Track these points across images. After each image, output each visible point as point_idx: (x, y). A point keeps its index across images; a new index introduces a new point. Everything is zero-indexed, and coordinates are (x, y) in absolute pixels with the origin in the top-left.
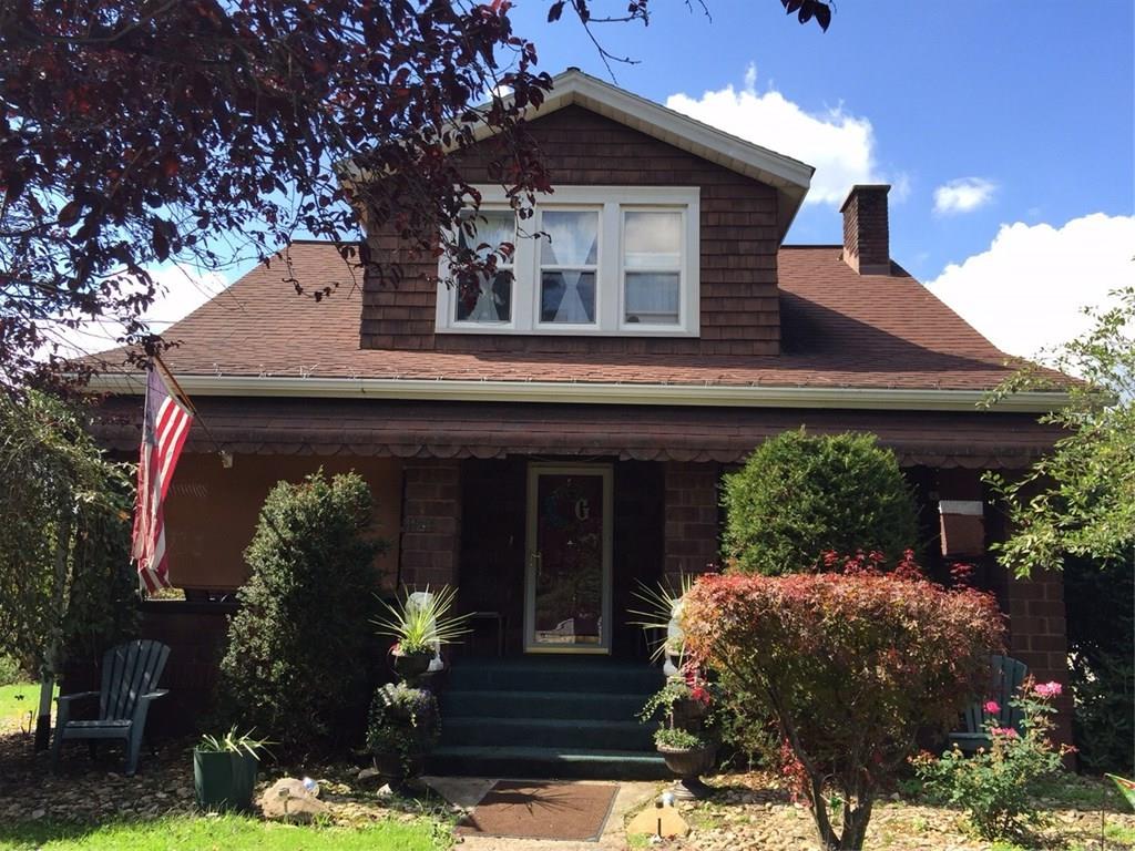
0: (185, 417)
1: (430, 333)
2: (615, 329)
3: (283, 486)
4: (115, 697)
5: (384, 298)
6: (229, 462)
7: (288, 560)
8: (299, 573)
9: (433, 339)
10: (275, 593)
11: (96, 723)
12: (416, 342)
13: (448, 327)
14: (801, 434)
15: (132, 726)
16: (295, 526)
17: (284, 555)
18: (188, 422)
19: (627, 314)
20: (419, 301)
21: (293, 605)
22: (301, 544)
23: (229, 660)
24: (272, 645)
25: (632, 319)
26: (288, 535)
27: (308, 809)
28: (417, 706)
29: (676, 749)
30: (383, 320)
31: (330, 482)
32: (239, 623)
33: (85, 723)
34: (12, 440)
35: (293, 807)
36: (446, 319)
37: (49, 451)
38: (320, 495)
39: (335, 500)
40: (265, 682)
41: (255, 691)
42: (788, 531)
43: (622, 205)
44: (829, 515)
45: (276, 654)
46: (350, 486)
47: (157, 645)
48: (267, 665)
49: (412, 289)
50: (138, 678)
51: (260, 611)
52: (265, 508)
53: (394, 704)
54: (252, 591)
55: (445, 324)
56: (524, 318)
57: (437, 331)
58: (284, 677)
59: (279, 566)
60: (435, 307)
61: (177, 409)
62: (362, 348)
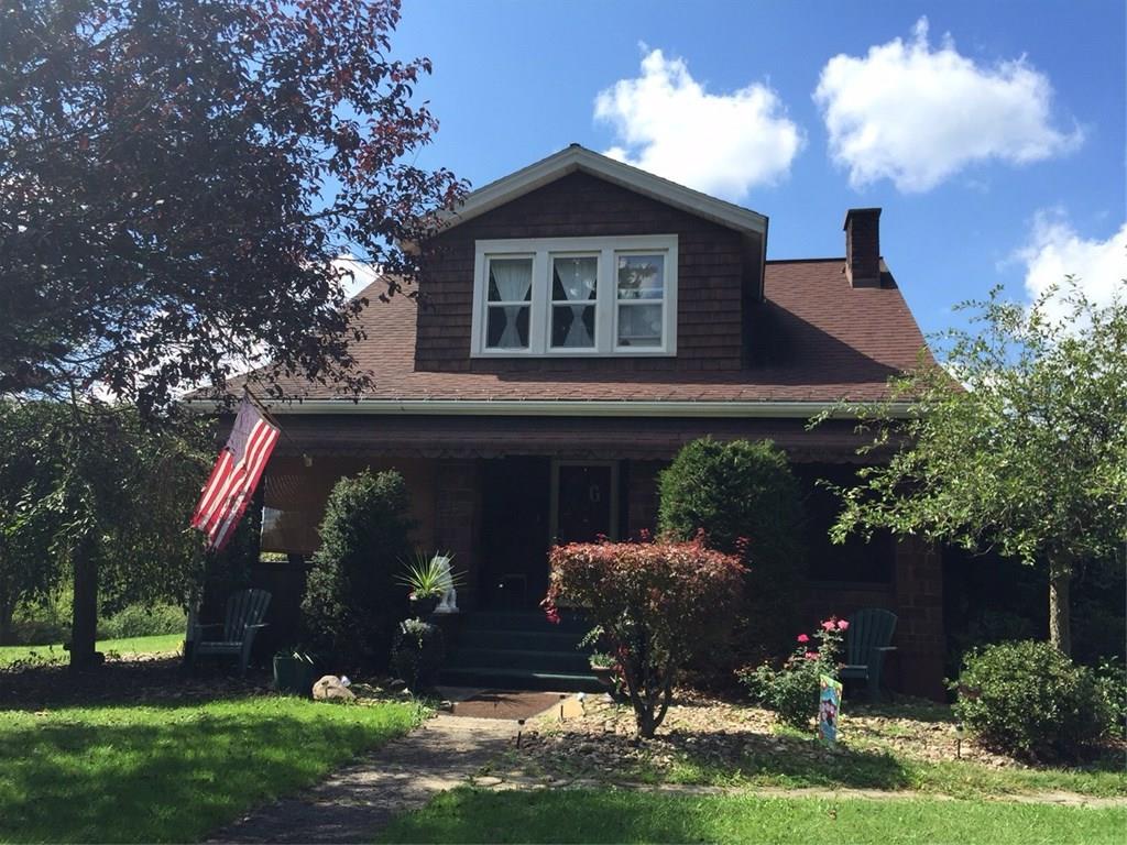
0: (274, 432)
1: (466, 358)
2: (609, 350)
3: (344, 480)
4: (234, 628)
5: (433, 332)
6: (310, 462)
7: (344, 534)
8: (350, 542)
9: (469, 362)
10: (335, 557)
11: (220, 643)
12: (455, 365)
13: (480, 353)
14: (706, 441)
15: (242, 646)
16: (349, 509)
17: (342, 529)
18: (276, 436)
19: (619, 339)
20: (458, 333)
21: (347, 563)
22: (352, 522)
23: (307, 602)
24: (334, 591)
25: (624, 343)
26: (344, 515)
27: (341, 694)
28: (424, 633)
29: (601, 667)
30: (430, 349)
31: (376, 478)
32: (315, 576)
33: (212, 644)
34: (161, 451)
35: (331, 693)
36: (479, 347)
37: (185, 458)
38: (367, 487)
39: (378, 490)
40: (329, 618)
41: (323, 624)
42: (690, 514)
43: (616, 251)
44: (720, 502)
45: (336, 598)
46: (390, 480)
47: (263, 592)
48: (330, 606)
49: (453, 324)
50: (250, 613)
51: (325, 568)
52: (332, 496)
53: (408, 632)
54: (322, 555)
55: (478, 351)
56: (539, 343)
57: (472, 356)
58: (341, 614)
59: (339, 538)
60: (470, 337)
61: (267, 427)
62: (416, 370)
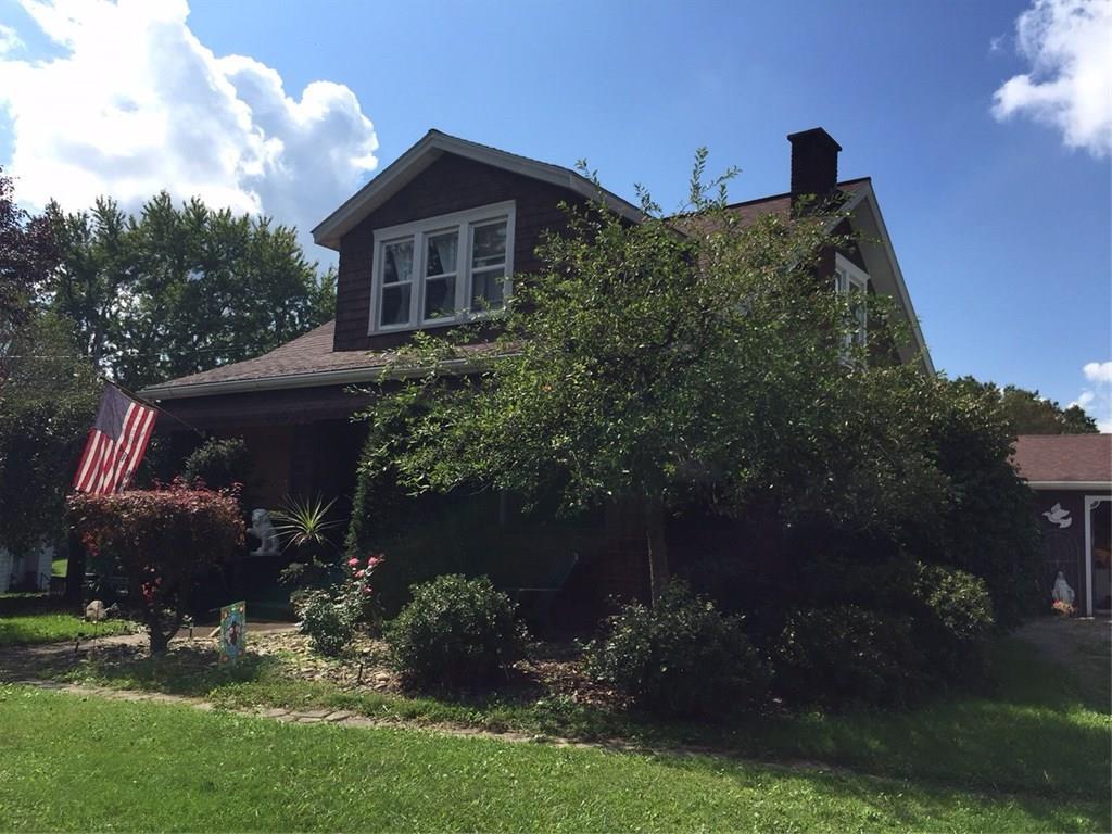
1: (366, 336)
2: (463, 317)
5: (347, 315)
9: (367, 340)
12: (359, 343)
13: (375, 331)
18: (154, 416)
20: (362, 314)
30: (345, 331)
36: (375, 326)
43: (470, 223)
49: (358, 308)
55: (373, 329)
57: (369, 334)
60: (369, 318)
61: (142, 410)
